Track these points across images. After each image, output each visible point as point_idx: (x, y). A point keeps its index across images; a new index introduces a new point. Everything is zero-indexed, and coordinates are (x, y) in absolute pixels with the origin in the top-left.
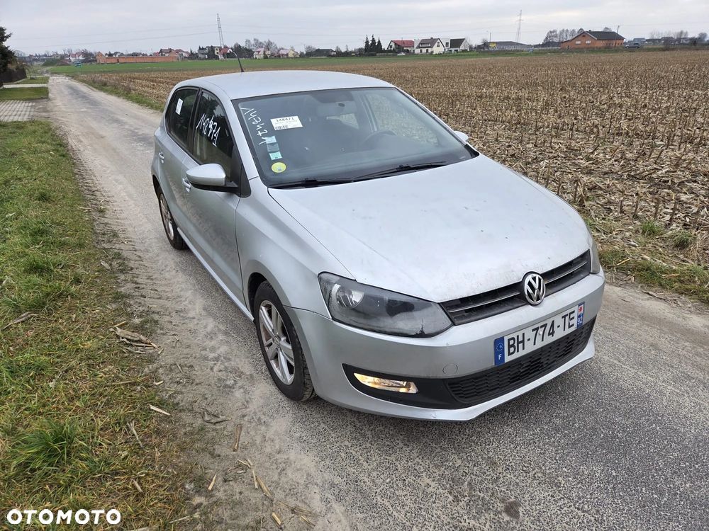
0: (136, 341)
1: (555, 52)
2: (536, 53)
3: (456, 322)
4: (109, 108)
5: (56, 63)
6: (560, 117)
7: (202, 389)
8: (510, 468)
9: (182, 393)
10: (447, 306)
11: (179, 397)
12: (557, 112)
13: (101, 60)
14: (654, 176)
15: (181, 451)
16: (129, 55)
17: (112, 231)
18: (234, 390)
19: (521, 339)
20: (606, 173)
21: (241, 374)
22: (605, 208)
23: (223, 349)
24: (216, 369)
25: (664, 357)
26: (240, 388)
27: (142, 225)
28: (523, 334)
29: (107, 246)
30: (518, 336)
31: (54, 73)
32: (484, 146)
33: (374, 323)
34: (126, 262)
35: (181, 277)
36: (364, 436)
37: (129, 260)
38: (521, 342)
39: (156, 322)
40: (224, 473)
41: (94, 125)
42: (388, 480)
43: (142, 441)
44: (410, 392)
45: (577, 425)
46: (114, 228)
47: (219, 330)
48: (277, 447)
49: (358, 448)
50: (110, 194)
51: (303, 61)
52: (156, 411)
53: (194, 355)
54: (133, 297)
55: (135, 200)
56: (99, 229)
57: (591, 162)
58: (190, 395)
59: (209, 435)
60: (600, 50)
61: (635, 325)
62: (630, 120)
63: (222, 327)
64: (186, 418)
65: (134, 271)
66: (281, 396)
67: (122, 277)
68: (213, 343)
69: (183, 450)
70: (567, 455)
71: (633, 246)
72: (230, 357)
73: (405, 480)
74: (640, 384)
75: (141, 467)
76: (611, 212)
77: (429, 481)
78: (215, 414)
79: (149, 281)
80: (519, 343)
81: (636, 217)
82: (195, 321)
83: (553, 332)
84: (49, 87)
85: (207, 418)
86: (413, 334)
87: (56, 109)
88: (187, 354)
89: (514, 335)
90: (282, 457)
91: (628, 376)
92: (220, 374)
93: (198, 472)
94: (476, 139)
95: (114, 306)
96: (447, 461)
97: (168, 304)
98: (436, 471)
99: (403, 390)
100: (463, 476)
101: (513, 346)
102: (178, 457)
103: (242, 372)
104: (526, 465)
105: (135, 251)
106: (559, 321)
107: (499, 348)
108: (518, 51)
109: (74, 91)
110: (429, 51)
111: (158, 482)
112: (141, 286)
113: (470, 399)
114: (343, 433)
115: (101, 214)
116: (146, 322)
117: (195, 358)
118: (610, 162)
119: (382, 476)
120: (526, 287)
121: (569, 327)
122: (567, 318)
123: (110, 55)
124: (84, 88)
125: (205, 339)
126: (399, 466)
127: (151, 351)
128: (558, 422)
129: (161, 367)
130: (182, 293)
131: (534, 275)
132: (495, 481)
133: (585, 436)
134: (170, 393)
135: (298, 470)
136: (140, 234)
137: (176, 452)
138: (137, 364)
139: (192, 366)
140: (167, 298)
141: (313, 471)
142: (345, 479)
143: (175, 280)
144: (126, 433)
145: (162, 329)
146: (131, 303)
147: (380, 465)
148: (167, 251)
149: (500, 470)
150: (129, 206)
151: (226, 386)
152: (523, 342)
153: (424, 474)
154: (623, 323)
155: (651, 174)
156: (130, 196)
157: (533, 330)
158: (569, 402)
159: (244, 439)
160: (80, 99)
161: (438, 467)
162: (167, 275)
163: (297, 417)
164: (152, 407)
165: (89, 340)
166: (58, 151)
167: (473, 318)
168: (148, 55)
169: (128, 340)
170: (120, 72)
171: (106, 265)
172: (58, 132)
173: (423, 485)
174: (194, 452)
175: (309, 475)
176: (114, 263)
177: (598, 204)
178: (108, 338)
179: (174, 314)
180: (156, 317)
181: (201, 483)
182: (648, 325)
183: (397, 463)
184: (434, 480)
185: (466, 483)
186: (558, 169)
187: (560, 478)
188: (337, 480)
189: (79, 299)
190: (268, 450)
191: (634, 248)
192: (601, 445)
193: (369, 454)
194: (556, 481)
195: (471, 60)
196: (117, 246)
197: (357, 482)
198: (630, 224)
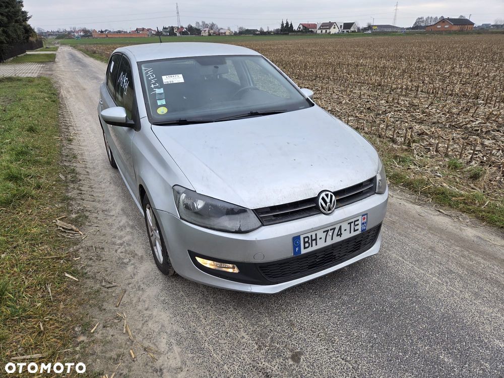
0: (69, 230)
1: (421, 33)
2: (407, 34)
3: (265, 224)
4: (93, 69)
5: (64, 37)
6: (411, 81)
7: (106, 264)
8: (303, 329)
9: (91, 266)
10: (258, 212)
11: (88, 269)
12: (410, 77)
13: (95, 35)
14: (469, 126)
15: (80, 305)
16: (115, 32)
17: (74, 154)
18: (127, 266)
19: (314, 237)
20: (434, 123)
21: (134, 255)
22: (426, 148)
23: (127, 238)
24: (119, 251)
25: (437, 257)
26: (132, 264)
27: (94, 151)
28: (316, 234)
29: (66, 164)
30: (311, 236)
31: (62, 44)
32: (349, 101)
33: (207, 222)
34: (78, 175)
35: (112, 187)
36: (208, 301)
37: (80, 174)
38: (314, 240)
39: (87, 217)
40: (105, 322)
41: (81, 80)
42: (216, 332)
43: (53, 296)
44: (235, 272)
45: (358, 301)
46: (76, 152)
47: (129, 225)
48: (146, 306)
49: (202, 310)
50: (79, 129)
51: (236, 38)
52: (69, 278)
53: (106, 241)
54: (75, 199)
55: (95, 133)
56: (65, 152)
57: (425, 115)
58: (97, 268)
59: (102, 296)
60: (456, 33)
61: (423, 233)
62: (463, 84)
63: (131, 223)
64: (90, 283)
65: (81, 182)
66: (158, 272)
67: (72, 186)
68: (122, 233)
69: (80, 304)
70: (346, 322)
71: (438, 176)
72: (131, 243)
73: (228, 333)
74: (413, 275)
75: (48, 314)
76: (429, 151)
77: (244, 334)
78: (110, 281)
79: (90, 189)
80: (312, 240)
81: (447, 155)
82: (114, 218)
83: (341, 234)
84: (57, 54)
85: (104, 284)
86: (233, 231)
87: (58, 69)
88: (102, 240)
89: (309, 235)
90: (147, 313)
91: (406, 269)
92: (121, 254)
93: (87, 320)
94: (345, 96)
95: (60, 205)
96: (260, 321)
97: (98, 205)
98: (251, 328)
99: (231, 270)
100: (268, 332)
101: (308, 242)
102: (76, 309)
103: (136, 254)
104: (315, 327)
105: (86, 168)
106: (345, 226)
107: (296, 244)
108: (394, 32)
109: (73, 58)
110: (328, 32)
111: (57, 325)
112: (83, 192)
113: (277, 278)
114: (194, 299)
115: (69, 142)
116: (80, 217)
117: (107, 243)
118: (439, 115)
119: (213, 330)
120: (320, 201)
121: (355, 231)
122: (352, 224)
123: (102, 32)
124: (79, 55)
125: (117, 230)
126: (226, 323)
127: (78, 237)
128: (346, 298)
129: (82, 248)
130: (110, 199)
131: (327, 193)
132: (290, 337)
133: (362, 309)
134: (83, 265)
135: (156, 322)
136: (92, 157)
137: (75, 305)
138: (66, 245)
139: (103, 248)
140: (99, 201)
141: (166, 323)
142: (187, 330)
143: (108, 189)
144: (44, 291)
145: (89, 222)
146: (73, 203)
147: (213, 322)
148: (108, 169)
149: (296, 329)
150: (90, 137)
151: (123, 263)
152: (316, 239)
153: (242, 330)
154: (414, 231)
155: (466, 124)
156: (93, 130)
157: (324, 232)
158: (358, 285)
159: (125, 299)
160: (75, 62)
161: (253, 325)
162: (103, 186)
163: (166, 287)
164: (67, 275)
165: (36, 227)
166: (51, 98)
167: (277, 222)
168: (128, 32)
169: (63, 228)
170: (108, 44)
171: (63, 177)
172: (55, 85)
173: (239, 337)
174: (88, 306)
175: (163, 326)
176: (69, 176)
177: (421, 145)
178: (50, 227)
179: (100, 212)
180: (87, 214)
181: (86, 328)
182: (432, 234)
183: (226, 321)
184: (247, 334)
185: (270, 337)
186: (399, 119)
187: (336, 337)
188: (181, 330)
189: (37, 199)
190: (139, 308)
191: (438, 178)
192: (372, 316)
193: (208, 314)
194: (332, 339)
195: (357, 39)
196: (75, 164)
197: (194, 332)
198: (441, 161)
